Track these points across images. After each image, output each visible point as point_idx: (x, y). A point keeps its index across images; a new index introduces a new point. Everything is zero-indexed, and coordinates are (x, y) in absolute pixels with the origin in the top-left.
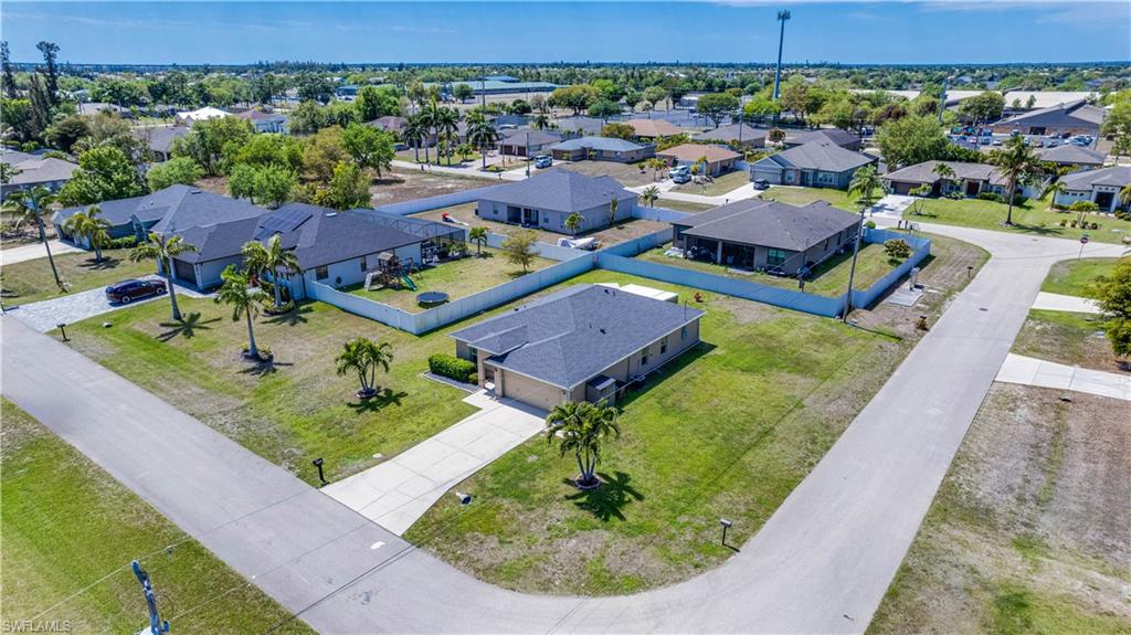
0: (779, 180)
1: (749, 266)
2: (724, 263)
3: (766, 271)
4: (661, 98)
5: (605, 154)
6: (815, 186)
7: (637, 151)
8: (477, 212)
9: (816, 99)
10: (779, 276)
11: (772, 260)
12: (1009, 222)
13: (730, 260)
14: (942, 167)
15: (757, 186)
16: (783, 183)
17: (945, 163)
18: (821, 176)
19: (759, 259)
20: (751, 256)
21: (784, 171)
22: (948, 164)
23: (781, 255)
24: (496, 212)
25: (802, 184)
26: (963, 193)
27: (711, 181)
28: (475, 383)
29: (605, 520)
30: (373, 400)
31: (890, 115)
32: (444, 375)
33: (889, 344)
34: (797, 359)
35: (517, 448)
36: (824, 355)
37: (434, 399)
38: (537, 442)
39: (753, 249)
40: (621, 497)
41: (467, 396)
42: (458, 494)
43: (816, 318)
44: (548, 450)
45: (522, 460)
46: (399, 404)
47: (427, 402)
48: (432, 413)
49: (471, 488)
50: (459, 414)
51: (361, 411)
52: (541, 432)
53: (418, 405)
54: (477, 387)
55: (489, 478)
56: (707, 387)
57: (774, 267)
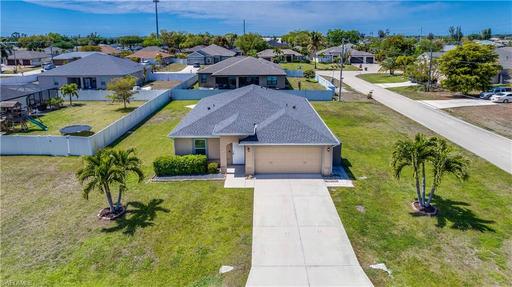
0: (204, 63)
9: (178, 38)
11: (270, 83)
12: (316, 68)
14: (276, 50)
19: (262, 83)
21: (205, 58)
22: (279, 49)
23: (275, 79)
27: (165, 67)
28: (216, 172)
29: (490, 230)
30: (129, 217)
31: (220, 41)
32: (176, 174)
33: (373, 105)
34: (356, 117)
35: (337, 205)
36: (362, 114)
37: (197, 195)
38: (340, 195)
39: (258, 78)
40: (460, 210)
41: (224, 183)
42: (373, 266)
43: (325, 102)
44: (359, 199)
45: (359, 213)
46: (166, 211)
47: (193, 200)
48: (215, 206)
49: (370, 256)
50: (240, 198)
51: (131, 232)
52: (329, 188)
53: (188, 205)
54: (219, 175)
55: (365, 239)
56: (353, 136)
57: (272, 86)
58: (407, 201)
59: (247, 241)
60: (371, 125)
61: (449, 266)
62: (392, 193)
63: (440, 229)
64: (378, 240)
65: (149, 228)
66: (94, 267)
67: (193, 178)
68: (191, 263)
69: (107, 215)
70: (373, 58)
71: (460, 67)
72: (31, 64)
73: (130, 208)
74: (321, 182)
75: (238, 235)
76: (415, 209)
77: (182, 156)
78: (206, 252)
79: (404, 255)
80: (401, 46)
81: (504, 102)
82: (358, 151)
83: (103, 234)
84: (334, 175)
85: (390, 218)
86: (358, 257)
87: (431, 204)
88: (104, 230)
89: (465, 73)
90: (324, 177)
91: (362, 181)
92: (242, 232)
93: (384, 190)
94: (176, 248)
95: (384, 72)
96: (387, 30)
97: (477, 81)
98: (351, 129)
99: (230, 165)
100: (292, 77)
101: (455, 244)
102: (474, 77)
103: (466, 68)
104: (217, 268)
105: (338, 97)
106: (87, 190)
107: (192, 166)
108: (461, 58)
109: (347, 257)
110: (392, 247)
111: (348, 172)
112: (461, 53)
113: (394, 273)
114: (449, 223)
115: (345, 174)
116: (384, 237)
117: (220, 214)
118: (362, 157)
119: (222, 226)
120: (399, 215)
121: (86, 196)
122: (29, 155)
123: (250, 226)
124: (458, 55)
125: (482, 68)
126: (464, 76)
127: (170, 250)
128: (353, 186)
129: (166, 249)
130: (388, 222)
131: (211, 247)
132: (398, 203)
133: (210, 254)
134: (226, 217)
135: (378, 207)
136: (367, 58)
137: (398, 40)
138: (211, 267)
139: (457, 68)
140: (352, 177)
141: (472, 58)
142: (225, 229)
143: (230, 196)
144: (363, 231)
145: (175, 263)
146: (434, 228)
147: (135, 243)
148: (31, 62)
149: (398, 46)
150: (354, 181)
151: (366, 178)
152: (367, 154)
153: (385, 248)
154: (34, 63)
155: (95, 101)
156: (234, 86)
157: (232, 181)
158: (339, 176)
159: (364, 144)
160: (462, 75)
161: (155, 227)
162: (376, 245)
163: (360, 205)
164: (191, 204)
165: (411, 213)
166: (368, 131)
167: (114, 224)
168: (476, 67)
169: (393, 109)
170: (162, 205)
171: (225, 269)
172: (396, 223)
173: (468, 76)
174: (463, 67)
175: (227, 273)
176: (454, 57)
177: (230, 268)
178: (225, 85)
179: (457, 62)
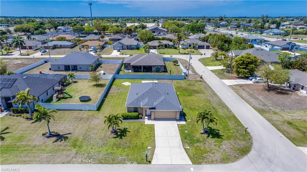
0: (122, 49)
1: (151, 71)
2: (144, 72)
3: (156, 72)
4: (52, 28)
5: (62, 46)
6: (131, 49)
7: (72, 44)
8: (50, 69)
9: (104, 26)
10: (160, 72)
11: (157, 69)
12: (179, 53)
13: (145, 70)
14: (160, 42)
15: (118, 51)
16: (123, 49)
17: (160, 41)
18: (132, 46)
19: (153, 69)
20: (151, 69)
21: (123, 46)
22: (161, 41)
23: (159, 67)
24: (59, 68)
25: (128, 49)
26: (164, 47)
27: (102, 51)
28: (142, 118)
29: (221, 138)
30: (119, 133)
31: (128, 30)
32: (129, 119)
33: (201, 83)
34: (193, 90)
35: (179, 130)
36: (195, 88)
37: (137, 126)
38: (181, 127)
40: (216, 132)
41: (145, 122)
42: (186, 147)
43: (181, 80)
44: (186, 128)
45: (185, 133)
46: (129, 132)
47: (136, 128)
48: (143, 130)
49: (186, 145)
50: (151, 128)
51: (121, 138)
52: (178, 124)
53: (135, 130)
54: (143, 119)
55: (186, 140)
56: (190, 102)
57: (158, 71)
58: (201, 129)
59: (154, 141)
60: (198, 95)
61: (206, 147)
62: (197, 126)
63: (207, 138)
64: (189, 141)
65: (126, 137)
66: (115, 147)
67: (135, 120)
68: (140, 146)
69: (113, 133)
72: (33, 48)
73: (118, 131)
74: (175, 122)
75: (151, 139)
76: (203, 132)
77: (130, 113)
78: (143, 144)
79: (195, 145)
80: (224, 41)
81: (256, 83)
82: (190, 109)
83: (114, 138)
84: (180, 120)
85: (194, 135)
86: (183, 145)
87: (208, 130)
88: (113, 137)
89: (243, 68)
90: (177, 120)
91: (188, 122)
92: (153, 138)
93: (195, 125)
94: (135, 142)
97: (248, 72)
98: (190, 97)
99: (146, 115)
100: (168, 61)
101: (210, 142)
102: (247, 70)
103: (244, 66)
104: (147, 147)
105: (187, 77)
106: (109, 127)
107: (134, 116)
108: (242, 61)
109: (180, 145)
110: (193, 142)
111: (185, 118)
112: (243, 59)
113: (192, 149)
114: (211, 136)
115: (184, 119)
116: (191, 140)
117: (145, 133)
118: (191, 112)
119: (146, 136)
120: (197, 133)
121: (108, 128)
122: (74, 110)
123: (154, 137)
125: (250, 66)
126: (242, 70)
127: (134, 143)
128: (185, 124)
129: (132, 143)
130: (193, 136)
131: (144, 142)
132: (198, 130)
133: (144, 144)
134: (147, 134)
135: (191, 131)
136: (206, 46)
137: (223, 37)
138: (145, 147)
139: (240, 65)
140: (186, 121)
141: (246, 62)
142: (147, 137)
143: (148, 127)
144: (185, 138)
145: (136, 146)
146: (206, 137)
147: (123, 141)
148: (33, 47)
149: (222, 41)
150: (186, 122)
151: (190, 120)
152: (193, 111)
153: (191, 143)
154: (34, 48)
155: (81, 79)
156: (141, 70)
157: (147, 122)
158: (181, 120)
159: (193, 106)
161: (128, 137)
162: (188, 142)
163: (187, 130)
164: (136, 129)
165: (201, 133)
166: (196, 99)
167: (115, 136)
168: (248, 66)
169: (210, 85)
170: (127, 130)
171: (149, 148)
172: (196, 136)
173: (244, 70)
174: (243, 65)
175: (150, 149)
176: (240, 60)
177: (150, 148)
178: (136, 69)
179: (241, 63)
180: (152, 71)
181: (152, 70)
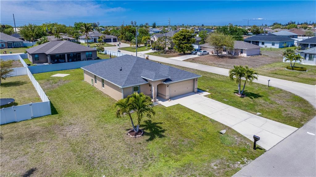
1: (79, 60)
3: (87, 60)
6: (15, 47)
11: (88, 56)
13: (70, 60)
18: (15, 44)
23: (90, 53)
25: (9, 48)
30: (147, 131)
38: (212, 98)
39: (80, 54)
41: (163, 105)
44: (220, 97)
45: (228, 101)
47: (163, 115)
49: (252, 112)
52: (205, 96)
55: (243, 108)
57: (89, 58)
58: (232, 94)
59: (214, 121)
65: (166, 132)
70: (116, 39)
71: (184, 41)
75: (207, 121)
81: (202, 55)
88: (148, 140)
90: (196, 93)
92: (207, 119)
94: (193, 133)
95: (133, 46)
96: (98, 23)
104: (218, 133)
114: (252, 97)
116: (246, 106)
117: (186, 116)
119: (195, 120)
120: (238, 99)
123: (205, 116)
124: (182, 35)
127: (192, 135)
128: (210, 94)
129: (189, 135)
131: (204, 128)
133: (208, 130)
135: (229, 98)
136: (113, 39)
138: (215, 134)
139: (182, 41)
140: (204, 91)
141: (188, 36)
142: (198, 121)
146: (251, 100)
151: (208, 90)
156: (64, 60)
158: (200, 91)
160: (185, 44)
162: (248, 109)
163: (224, 99)
164: (166, 117)
167: (147, 137)
171: (223, 132)
172: (241, 101)
173: (187, 45)
174: (185, 40)
175: (226, 132)
176: (180, 36)
178: (56, 60)
179: (182, 38)
180: (81, 60)
181: (81, 58)
